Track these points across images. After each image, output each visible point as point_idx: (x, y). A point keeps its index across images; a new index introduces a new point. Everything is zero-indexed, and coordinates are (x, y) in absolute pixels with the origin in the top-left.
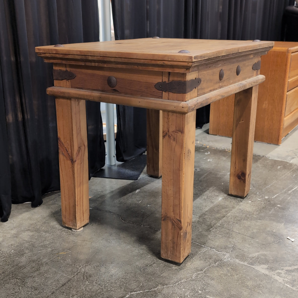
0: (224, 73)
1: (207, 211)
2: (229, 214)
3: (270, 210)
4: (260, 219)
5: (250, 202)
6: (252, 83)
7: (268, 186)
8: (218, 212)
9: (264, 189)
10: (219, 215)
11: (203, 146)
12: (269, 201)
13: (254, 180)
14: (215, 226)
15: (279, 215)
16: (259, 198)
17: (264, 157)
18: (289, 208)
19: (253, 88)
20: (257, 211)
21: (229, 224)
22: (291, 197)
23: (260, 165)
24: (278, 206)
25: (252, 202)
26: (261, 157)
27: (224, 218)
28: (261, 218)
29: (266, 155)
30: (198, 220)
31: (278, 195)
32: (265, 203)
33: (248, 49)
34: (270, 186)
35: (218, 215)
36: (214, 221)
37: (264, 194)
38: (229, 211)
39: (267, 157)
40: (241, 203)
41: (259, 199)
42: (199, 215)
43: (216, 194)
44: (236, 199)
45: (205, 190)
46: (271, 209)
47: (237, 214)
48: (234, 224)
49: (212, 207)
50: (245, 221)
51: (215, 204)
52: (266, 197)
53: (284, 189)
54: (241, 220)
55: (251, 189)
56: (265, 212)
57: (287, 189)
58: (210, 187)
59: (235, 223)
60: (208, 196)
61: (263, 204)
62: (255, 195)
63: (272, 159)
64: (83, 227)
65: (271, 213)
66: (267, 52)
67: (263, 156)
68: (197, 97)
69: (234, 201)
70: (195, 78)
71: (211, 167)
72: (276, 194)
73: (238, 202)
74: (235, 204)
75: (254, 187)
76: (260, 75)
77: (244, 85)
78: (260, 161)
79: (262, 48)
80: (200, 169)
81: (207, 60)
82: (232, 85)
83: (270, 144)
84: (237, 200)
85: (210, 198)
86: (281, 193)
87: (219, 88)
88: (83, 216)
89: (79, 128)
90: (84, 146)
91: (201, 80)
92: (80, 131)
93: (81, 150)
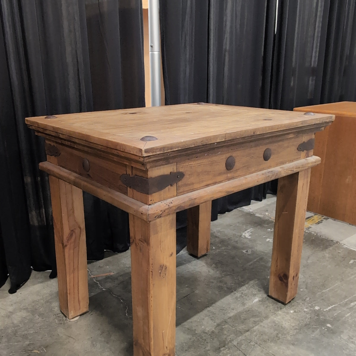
0: (236, 160)
1: (230, 318)
2: (256, 328)
3: (313, 331)
4: (293, 344)
5: (292, 312)
6: (293, 169)
7: (326, 290)
8: (244, 321)
9: (319, 294)
10: (243, 326)
11: (270, 219)
12: (318, 315)
13: (312, 277)
14: (230, 344)
15: (323, 342)
16: (307, 308)
17: (339, 243)
18: (342, 332)
19: (300, 174)
20: (296, 329)
21: (249, 344)
22: (351, 314)
23: (327, 255)
24: (329, 325)
25: (295, 312)
26: (334, 242)
27: (247, 334)
28: (296, 343)
29: (341, 241)
30: (214, 329)
31: (335, 307)
32: (310, 318)
33: (278, 129)
34: (328, 291)
35: (241, 327)
36: (232, 336)
37: (314, 302)
38: (257, 323)
39: (341, 244)
40: (280, 312)
41: (306, 310)
42: (218, 321)
43: (255, 292)
44: (275, 304)
45: (243, 284)
46: (316, 329)
47: (266, 330)
48: (256, 345)
49: (239, 312)
50: (272, 344)
51: (246, 306)
52: (317, 308)
53: (346, 297)
54: (267, 340)
55: (302, 291)
56: (306, 333)
57: (350, 298)
58: (251, 281)
59: (258, 343)
60: (242, 293)
61: (308, 318)
62: (303, 302)
63: (346, 248)
64: (80, 315)
65: (313, 335)
66: (325, 128)
67: (337, 242)
68: (177, 196)
69: (271, 307)
70: (171, 173)
71: (266, 251)
72: (332, 305)
73: (276, 308)
74: (272, 311)
75: (306, 288)
76: (313, 156)
77: (276, 173)
78: (331, 248)
79: (308, 125)
80: (252, 251)
81: (177, 152)
82: (255, 174)
83: (353, 225)
84: (276, 306)
85: (244, 297)
86: (339, 304)
87: (226, 181)
88: (79, 304)
89: (72, 208)
90: (80, 228)
91: (185, 174)
92: (73, 212)
93: (75, 234)
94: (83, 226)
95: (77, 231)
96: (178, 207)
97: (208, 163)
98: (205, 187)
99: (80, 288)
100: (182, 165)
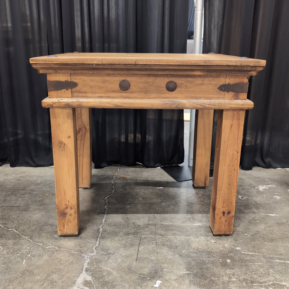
0: (132, 84)
65: (205, 259)
68: (71, 98)
70: (65, 81)
87: (121, 98)
88: (83, 180)
89: (80, 114)
90: (86, 128)
91: (78, 84)
92: (81, 116)
93: (82, 131)
94: (88, 127)
95: (84, 130)
96: (67, 104)
97: (100, 81)
98: (98, 97)
99: (83, 169)
100: (76, 77)
